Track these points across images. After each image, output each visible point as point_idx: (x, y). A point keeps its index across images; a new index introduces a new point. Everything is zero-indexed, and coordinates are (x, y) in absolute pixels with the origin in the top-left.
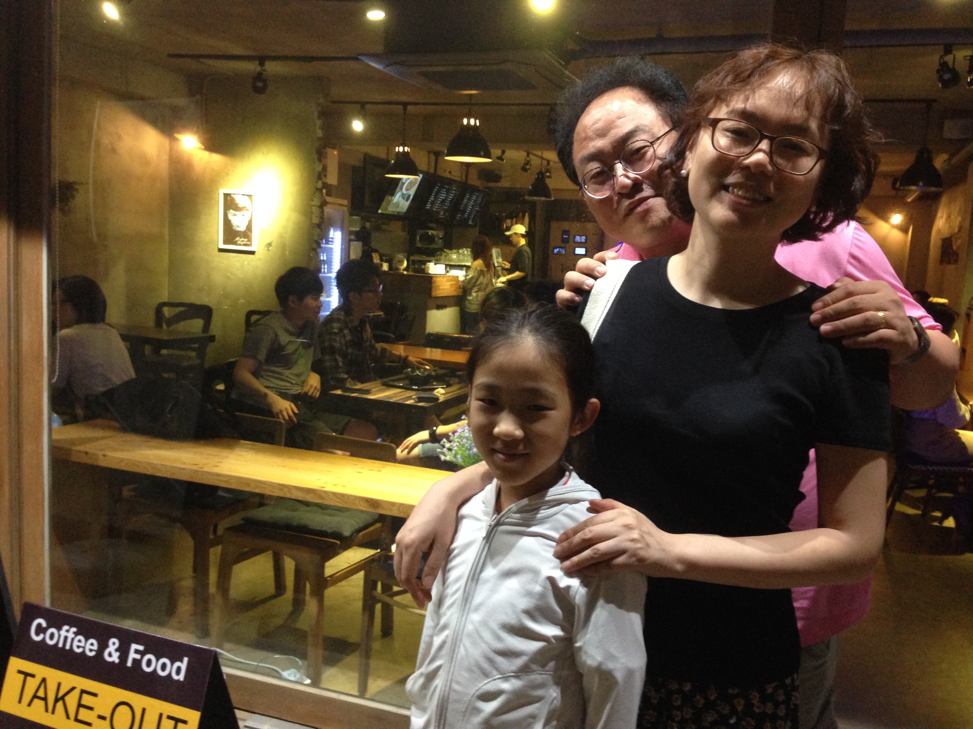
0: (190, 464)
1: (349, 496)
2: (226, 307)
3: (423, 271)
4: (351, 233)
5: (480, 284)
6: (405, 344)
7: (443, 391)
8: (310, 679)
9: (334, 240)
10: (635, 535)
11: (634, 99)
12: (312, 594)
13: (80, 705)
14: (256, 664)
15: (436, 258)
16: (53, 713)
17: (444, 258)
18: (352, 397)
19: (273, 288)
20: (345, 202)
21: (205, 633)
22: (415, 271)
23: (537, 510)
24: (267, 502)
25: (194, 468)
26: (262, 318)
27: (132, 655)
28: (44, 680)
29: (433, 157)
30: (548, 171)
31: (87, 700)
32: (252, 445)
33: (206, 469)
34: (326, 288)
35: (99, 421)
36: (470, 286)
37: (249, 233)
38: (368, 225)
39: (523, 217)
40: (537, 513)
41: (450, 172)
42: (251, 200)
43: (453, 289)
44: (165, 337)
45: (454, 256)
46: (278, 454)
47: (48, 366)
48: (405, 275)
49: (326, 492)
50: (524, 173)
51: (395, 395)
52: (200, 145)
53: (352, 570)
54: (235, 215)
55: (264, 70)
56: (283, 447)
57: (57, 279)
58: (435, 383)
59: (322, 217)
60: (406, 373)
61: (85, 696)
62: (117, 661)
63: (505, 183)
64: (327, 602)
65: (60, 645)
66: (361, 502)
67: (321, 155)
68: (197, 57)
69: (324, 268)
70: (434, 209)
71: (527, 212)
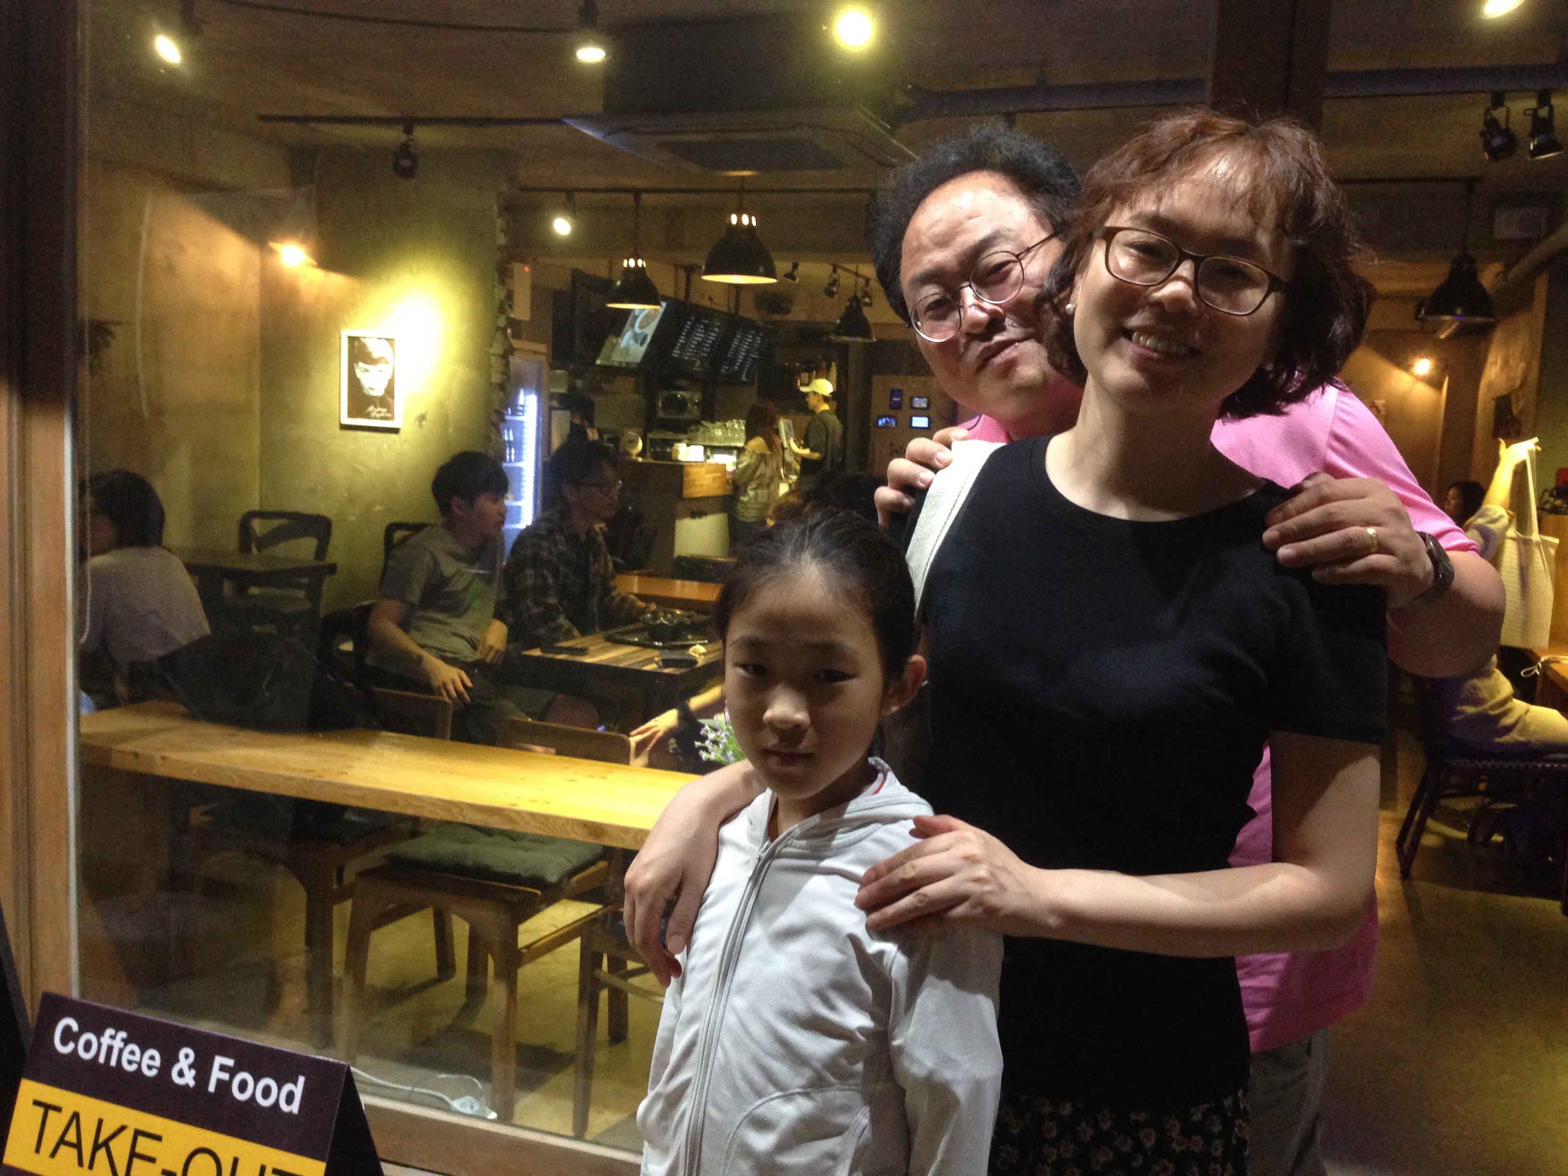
0: (301, 770)
1: (556, 818)
2: (353, 518)
3: (669, 457)
4: (552, 396)
5: (762, 476)
6: (639, 575)
7: (702, 649)
8: (496, 1112)
9: (526, 409)
10: (982, 871)
11: (993, 188)
12: (498, 975)
13: (133, 1154)
14: (409, 1088)
15: (689, 436)
16: (91, 1167)
17: (703, 435)
18: (559, 660)
19: (430, 488)
20: (543, 348)
21: (327, 1039)
22: (656, 456)
23: (831, 833)
24: (422, 829)
25: (309, 776)
26: (411, 536)
27: (216, 1075)
28: (76, 1116)
29: (682, 275)
30: (867, 294)
31: (144, 1146)
32: (400, 739)
33: (326, 778)
34: (512, 485)
35: (152, 704)
36: (744, 479)
37: (389, 399)
38: (579, 383)
39: (829, 368)
40: (833, 839)
41: (710, 299)
42: (392, 345)
43: (717, 485)
44: (255, 566)
45: (719, 433)
46: (443, 753)
47: (74, 618)
48: (640, 463)
49: (519, 813)
50: (828, 299)
51: (626, 656)
52: (310, 260)
53: (561, 936)
54: (367, 370)
55: (412, 140)
56: (449, 743)
57: (88, 479)
58: (690, 637)
59: (506, 372)
60: (644, 621)
61: (141, 1139)
62: (192, 1084)
63: (799, 314)
64: (522, 988)
65: (102, 1059)
66: (576, 828)
67: (504, 274)
68: (305, 120)
69: (510, 454)
70: (686, 358)
71: (834, 361)
